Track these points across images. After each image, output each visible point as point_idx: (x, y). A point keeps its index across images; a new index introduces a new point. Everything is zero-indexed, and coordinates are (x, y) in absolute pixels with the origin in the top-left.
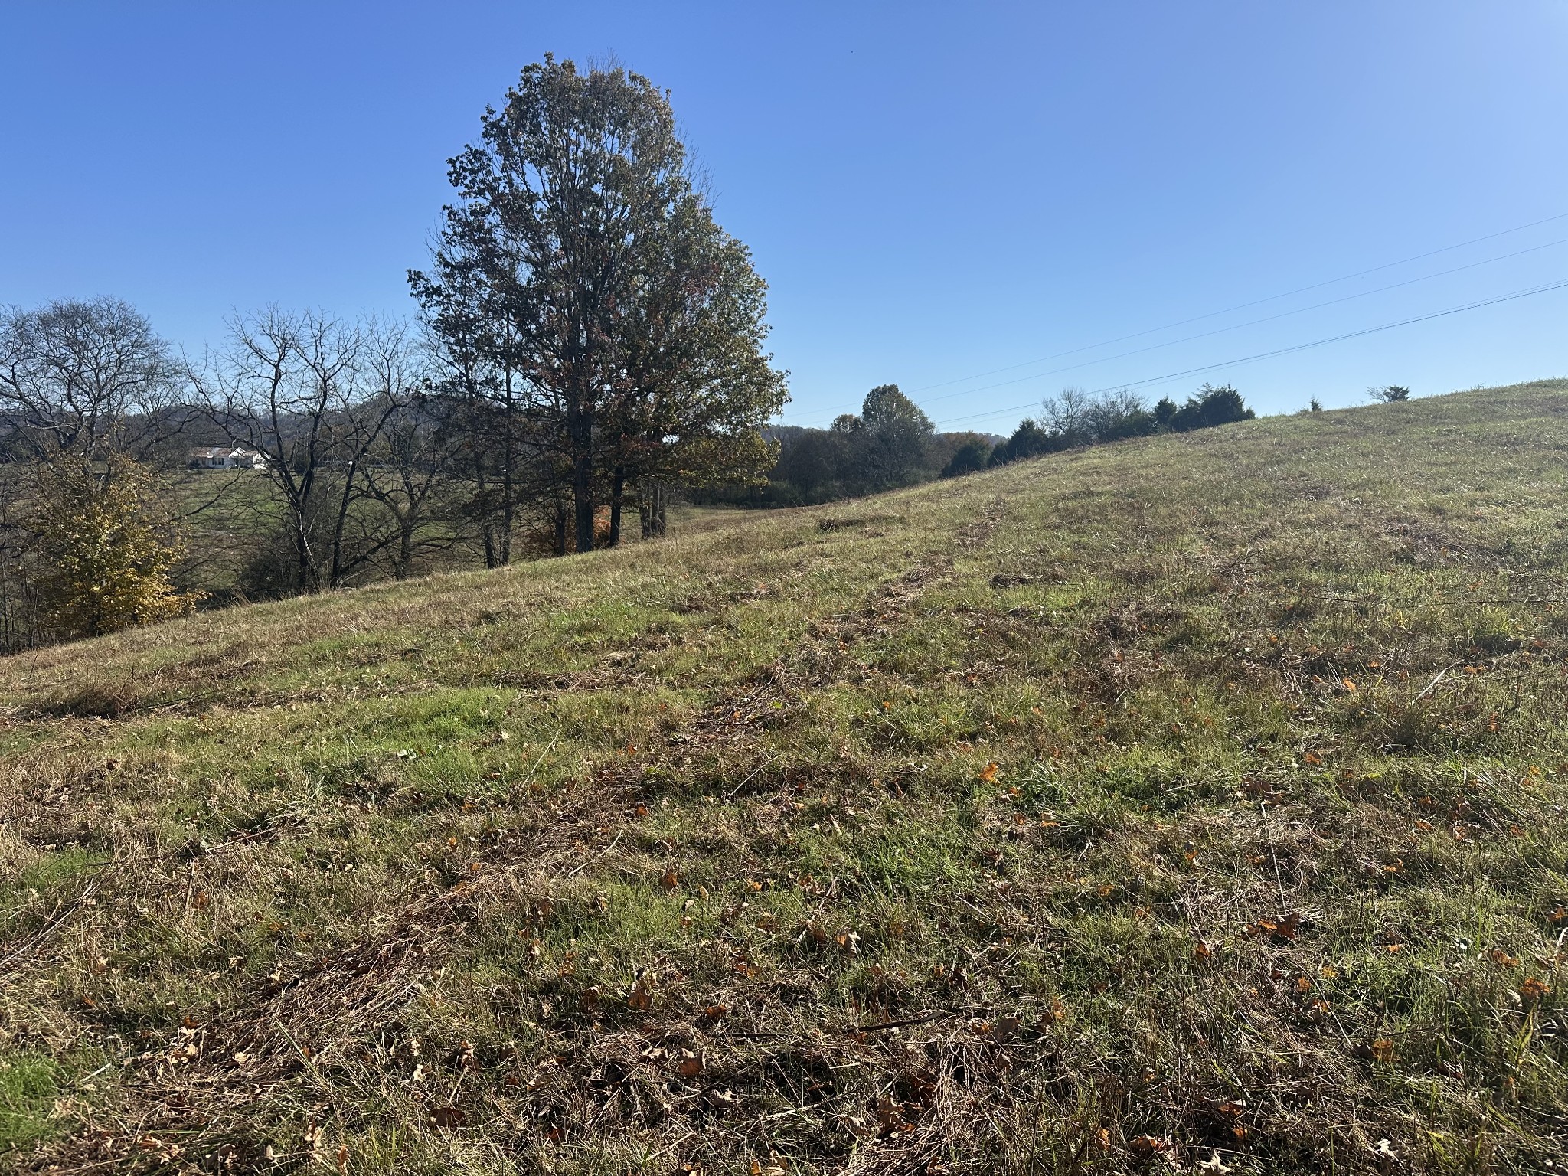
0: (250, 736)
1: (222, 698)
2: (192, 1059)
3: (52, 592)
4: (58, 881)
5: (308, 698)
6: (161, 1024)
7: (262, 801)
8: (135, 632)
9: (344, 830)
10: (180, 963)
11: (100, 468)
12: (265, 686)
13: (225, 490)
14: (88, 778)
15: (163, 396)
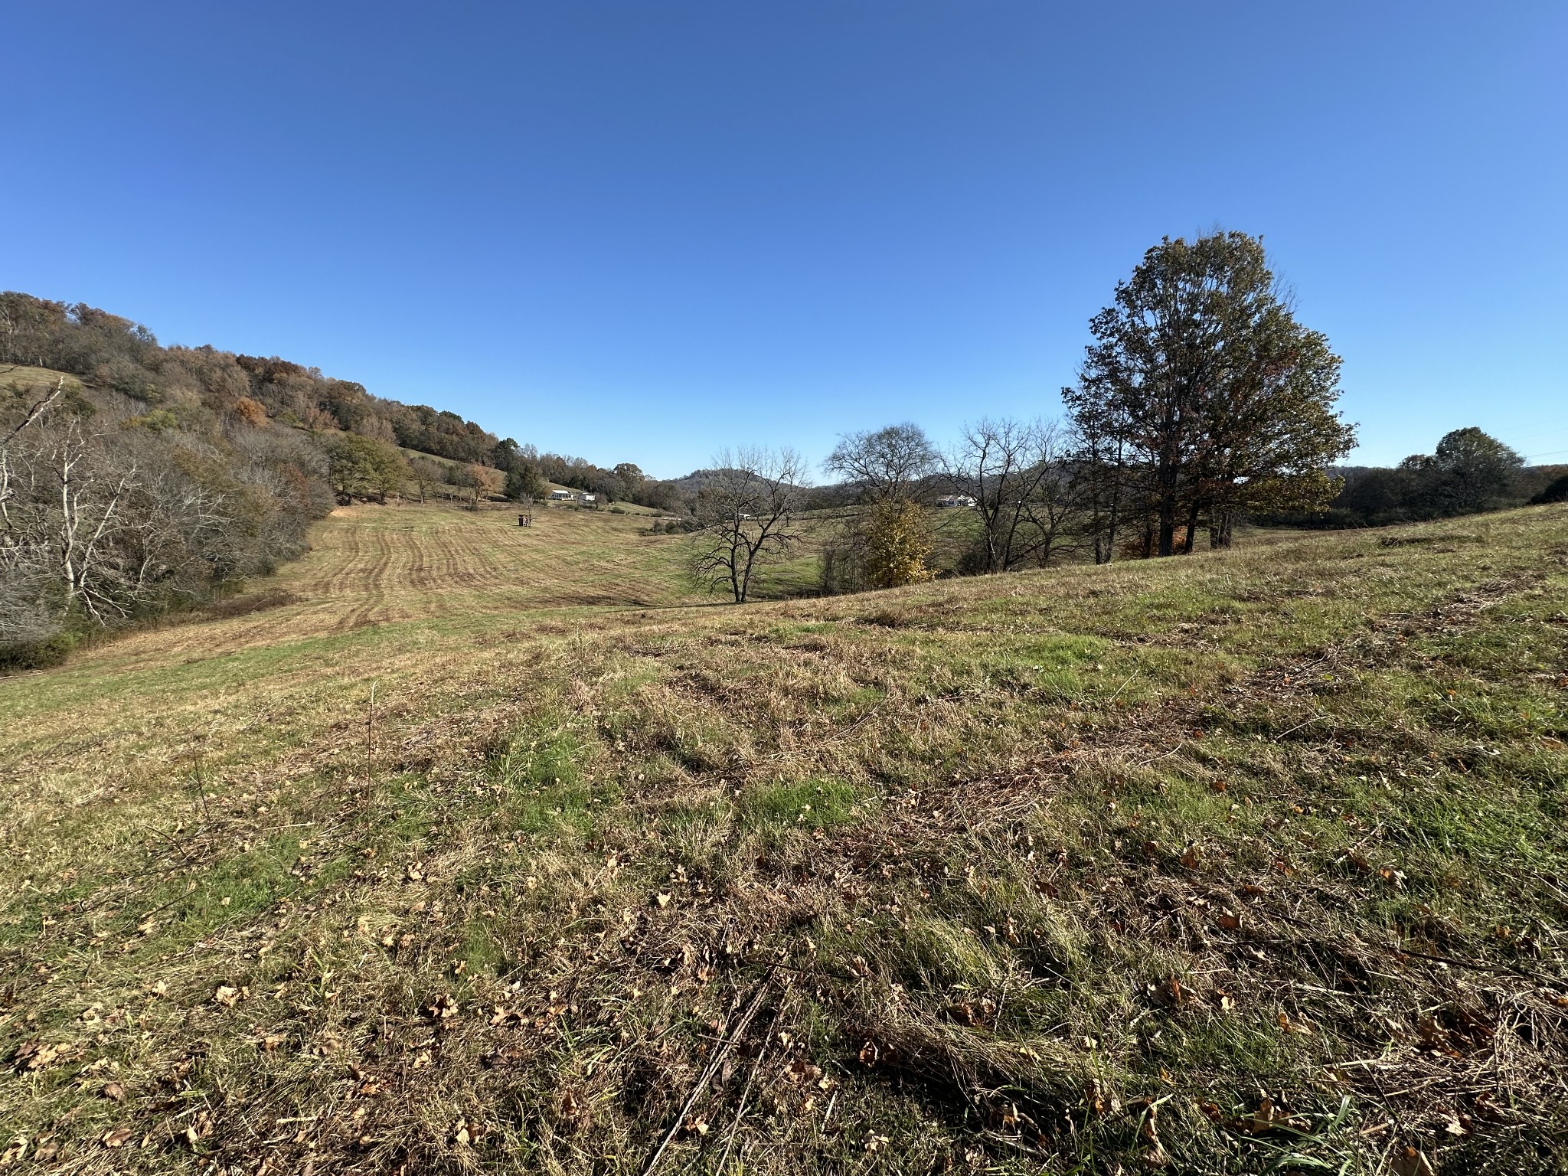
0: (955, 646)
1: (943, 624)
2: (913, 807)
3: (875, 566)
4: (863, 701)
5: (986, 630)
6: (900, 784)
7: (957, 681)
8: (907, 587)
9: (1000, 705)
10: (912, 756)
11: (897, 506)
12: (965, 621)
13: (953, 517)
14: (880, 655)
15: (927, 470)
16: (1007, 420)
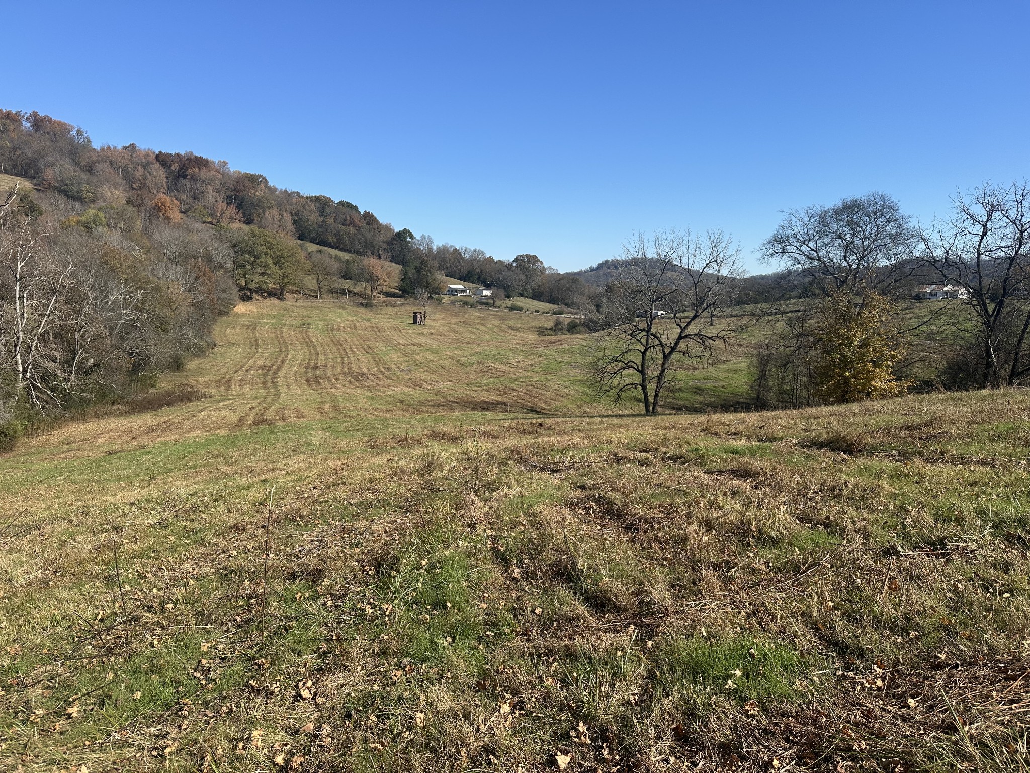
0: (938, 483)
1: (920, 453)
2: (879, 689)
3: (824, 374)
4: (810, 546)
5: (984, 463)
6: (861, 657)
7: (942, 530)
8: (868, 403)
9: (1006, 567)
10: (877, 622)
11: (858, 300)
12: (952, 450)
13: (936, 314)
14: (833, 489)
15: (902, 252)
16: (1020, 185)
